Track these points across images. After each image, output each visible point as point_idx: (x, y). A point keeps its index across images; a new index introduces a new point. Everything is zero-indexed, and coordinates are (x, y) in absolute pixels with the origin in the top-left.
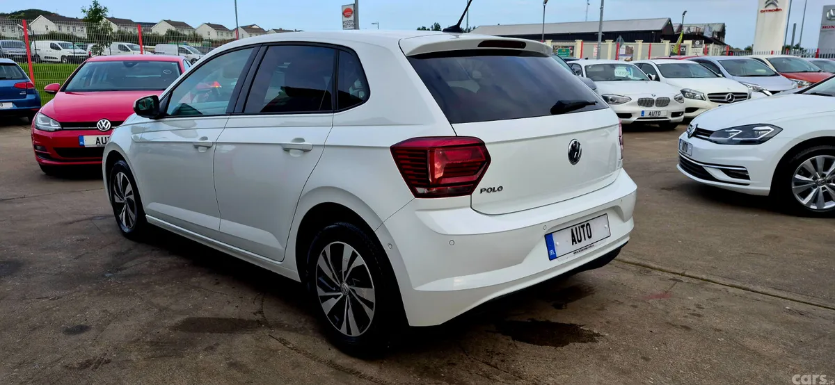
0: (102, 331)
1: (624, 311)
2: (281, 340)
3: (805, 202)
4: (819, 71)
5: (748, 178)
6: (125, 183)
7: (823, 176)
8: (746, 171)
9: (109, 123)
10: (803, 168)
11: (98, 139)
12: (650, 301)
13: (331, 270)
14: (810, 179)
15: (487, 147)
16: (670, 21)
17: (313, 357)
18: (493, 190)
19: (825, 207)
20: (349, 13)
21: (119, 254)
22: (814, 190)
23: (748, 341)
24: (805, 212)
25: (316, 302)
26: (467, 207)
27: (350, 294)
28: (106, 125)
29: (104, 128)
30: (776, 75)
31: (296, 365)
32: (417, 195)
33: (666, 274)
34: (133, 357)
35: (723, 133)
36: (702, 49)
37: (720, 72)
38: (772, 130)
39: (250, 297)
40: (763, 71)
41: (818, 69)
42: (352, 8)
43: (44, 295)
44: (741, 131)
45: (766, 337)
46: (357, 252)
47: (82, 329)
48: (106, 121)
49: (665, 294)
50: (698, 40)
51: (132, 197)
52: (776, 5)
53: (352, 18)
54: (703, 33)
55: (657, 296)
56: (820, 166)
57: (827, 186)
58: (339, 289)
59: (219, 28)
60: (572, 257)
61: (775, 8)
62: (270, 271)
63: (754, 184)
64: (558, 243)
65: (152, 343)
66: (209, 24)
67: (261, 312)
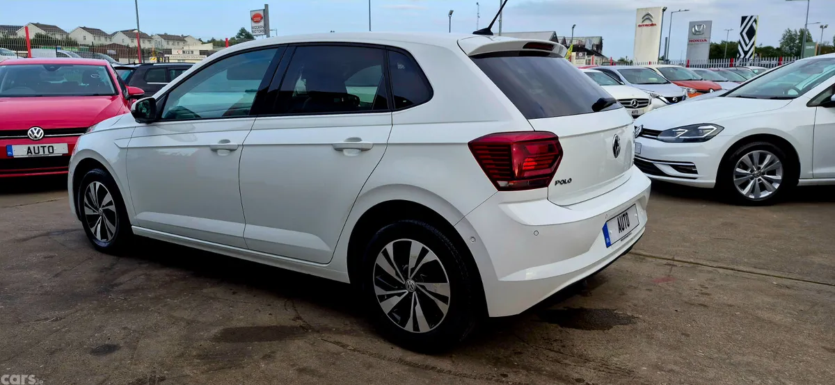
0: (135, 349)
1: (642, 294)
2: (337, 343)
3: (744, 192)
4: (701, 80)
5: (696, 172)
6: (102, 193)
7: (759, 168)
8: (694, 167)
9: (42, 131)
10: (742, 162)
11: (29, 148)
12: (660, 284)
13: (394, 268)
14: (748, 172)
15: (561, 141)
16: (555, 34)
17: (379, 356)
18: (564, 182)
19: (762, 196)
20: (258, 19)
21: (102, 270)
22: (752, 182)
23: (760, 313)
24: (745, 202)
25: (374, 303)
26: (543, 199)
27: (417, 290)
28: (38, 133)
29: (36, 137)
30: (668, 83)
31: (370, 366)
32: (500, 189)
33: (660, 261)
34: (187, 371)
35: (671, 132)
36: (585, 60)
37: (620, 80)
38: (715, 128)
39: (279, 304)
40: (655, 80)
41: (700, 78)
42: (262, 13)
43: (41, 316)
44: (686, 131)
45: (772, 308)
46: (428, 249)
47: (110, 349)
48: (38, 128)
49: (668, 278)
50: (581, 51)
51: (113, 208)
52: (651, 21)
53: (262, 24)
54: (584, 46)
55: (663, 280)
56: (756, 160)
57: (763, 177)
58: (404, 287)
59: (96, 32)
60: (620, 244)
61: (651, 23)
62: (309, 275)
63: (701, 178)
64: (611, 231)
65: (199, 356)
66: (84, 28)
67: (299, 318)
